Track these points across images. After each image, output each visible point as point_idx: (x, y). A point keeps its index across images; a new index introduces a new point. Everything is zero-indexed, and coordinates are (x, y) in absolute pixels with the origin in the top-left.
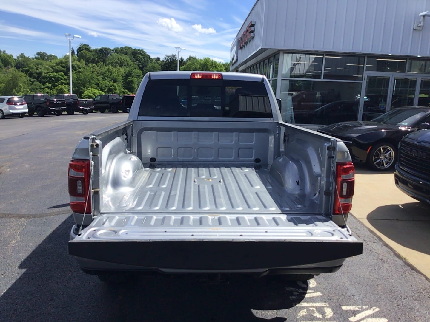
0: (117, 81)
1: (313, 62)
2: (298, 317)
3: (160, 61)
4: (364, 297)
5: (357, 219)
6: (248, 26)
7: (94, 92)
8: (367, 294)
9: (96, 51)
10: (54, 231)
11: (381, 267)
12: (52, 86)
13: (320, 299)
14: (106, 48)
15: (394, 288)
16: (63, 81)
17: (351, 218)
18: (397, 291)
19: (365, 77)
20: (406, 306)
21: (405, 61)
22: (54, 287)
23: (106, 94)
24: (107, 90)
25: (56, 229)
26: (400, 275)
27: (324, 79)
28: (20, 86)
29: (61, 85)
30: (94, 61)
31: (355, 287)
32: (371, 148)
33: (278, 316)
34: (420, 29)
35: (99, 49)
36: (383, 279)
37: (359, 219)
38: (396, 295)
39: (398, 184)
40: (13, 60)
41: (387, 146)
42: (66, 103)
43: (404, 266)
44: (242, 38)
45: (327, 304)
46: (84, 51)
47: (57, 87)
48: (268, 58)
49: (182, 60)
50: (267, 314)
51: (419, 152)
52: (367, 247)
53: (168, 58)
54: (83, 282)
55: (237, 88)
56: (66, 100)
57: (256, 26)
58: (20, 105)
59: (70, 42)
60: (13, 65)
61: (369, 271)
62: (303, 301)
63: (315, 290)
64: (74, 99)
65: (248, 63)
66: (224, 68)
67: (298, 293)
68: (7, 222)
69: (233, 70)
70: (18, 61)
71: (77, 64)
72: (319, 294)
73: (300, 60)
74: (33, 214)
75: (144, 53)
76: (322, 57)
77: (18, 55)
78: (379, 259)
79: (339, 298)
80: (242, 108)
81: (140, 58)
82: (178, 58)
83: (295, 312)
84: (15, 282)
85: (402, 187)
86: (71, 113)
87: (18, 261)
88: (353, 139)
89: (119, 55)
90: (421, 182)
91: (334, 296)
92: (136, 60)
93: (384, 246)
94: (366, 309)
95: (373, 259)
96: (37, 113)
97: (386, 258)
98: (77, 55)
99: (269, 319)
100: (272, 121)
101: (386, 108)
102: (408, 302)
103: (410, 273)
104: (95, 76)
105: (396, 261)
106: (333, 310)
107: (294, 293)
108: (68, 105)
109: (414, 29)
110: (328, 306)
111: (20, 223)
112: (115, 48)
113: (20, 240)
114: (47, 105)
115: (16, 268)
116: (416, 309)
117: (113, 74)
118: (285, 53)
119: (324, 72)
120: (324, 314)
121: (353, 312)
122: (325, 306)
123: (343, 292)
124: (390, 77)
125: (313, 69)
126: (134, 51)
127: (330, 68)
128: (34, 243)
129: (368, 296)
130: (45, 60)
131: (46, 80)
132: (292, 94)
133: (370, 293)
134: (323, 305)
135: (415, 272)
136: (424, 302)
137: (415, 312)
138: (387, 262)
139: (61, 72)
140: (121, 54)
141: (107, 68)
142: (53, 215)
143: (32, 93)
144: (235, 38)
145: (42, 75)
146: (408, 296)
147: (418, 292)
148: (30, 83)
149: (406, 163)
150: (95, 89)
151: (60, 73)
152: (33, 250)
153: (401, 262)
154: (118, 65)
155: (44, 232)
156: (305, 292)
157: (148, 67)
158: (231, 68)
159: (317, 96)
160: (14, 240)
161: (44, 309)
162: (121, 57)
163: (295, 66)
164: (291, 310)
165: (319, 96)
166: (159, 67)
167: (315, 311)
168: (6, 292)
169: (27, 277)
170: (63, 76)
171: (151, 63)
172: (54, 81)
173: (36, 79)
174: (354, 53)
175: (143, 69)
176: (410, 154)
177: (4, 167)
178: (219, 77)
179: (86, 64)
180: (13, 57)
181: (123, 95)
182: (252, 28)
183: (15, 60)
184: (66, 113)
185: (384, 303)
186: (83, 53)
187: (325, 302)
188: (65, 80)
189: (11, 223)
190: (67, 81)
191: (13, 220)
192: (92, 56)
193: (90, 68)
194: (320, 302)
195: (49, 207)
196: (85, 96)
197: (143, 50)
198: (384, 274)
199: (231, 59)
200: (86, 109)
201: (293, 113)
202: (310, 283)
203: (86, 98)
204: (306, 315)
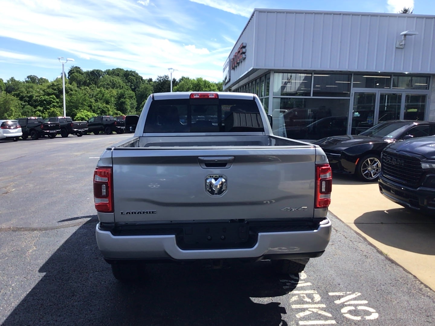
0: (109, 103)
1: (303, 81)
2: (290, 302)
3: (152, 82)
4: (348, 285)
5: (345, 223)
6: (239, 48)
7: (87, 114)
8: (351, 283)
9: (87, 73)
10: (66, 241)
11: (364, 262)
12: (44, 109)
13: (311, 288)
14: (97, 70)
15: (375, 277)
16: (55, 104)
17: (339, 223)
18: (377, 280)
19: (352, 93)
20: (384, 291)
21: (390, 77)
22: (73, 286)
23: (98, 116)
24: (99, 112)
25: (68, 239)
26: (381, 267)
27: (313, 96)
28: (11, 110)
29: (53, 108)
30: (85, 84)
31: (341, 278)
32: (359, 160)
33: (273, 302)
34: (402, 47)
35: (90, 71)
36: (366, 271)
37: (347, 223)
38: (376, 282)
39: (382, 191)
40: (4, 84)
41: (374, 158)
42: (60, 125)
43: (385, 260)
44: (234, 59)
45: (316, 291)
46: (75, 73)
47: (49, 110)
48: (260, 77)
49: (174, 80)
50: (264, 300)
51: (398, 160)
52: (352, 246)
53: (160, 79)
54: (99, 281)
55: (231, 106)
56: (60, 122)
57: (247, 48)
58: (14, 128)
59: (63, 65)
60: (3, 89)
61: (354, 265)
62: (295, 289)
63: (306, 281)
64: (68, 122)
65: (240, 83)
66: (217, 88)
67: (291, 284)
68: (21, 235)
69: (226, 90)
70: (9, 85)
71: (69, 87)
72: (309, 284)
73: (291, 78)
74: (44, 227)
75: (136, 74)
76: (311, 75)
77: (8, 79)
78: (363, 255)
79: (327, 287)
80: (236, 124)
81: (132, 79)
82: (171, 79)
83: (288, 298)
84: (38, 283)
85: (385, 193)
86: (65, 135)
87: (37, 266)
88: (341, 152)
89: (111, 76)
90: (402, 188)
91: (322, 285)
92: (128, 81)
93: (369, 245)
94: (349, 294)
95: (358, 256)
96: (31, 136)
97: (370, 254)
98: (68, 77)
99: (266, 304)
100: (264, 135)
101: (373, 122)
102: (386, 288)
103: (390, 266)
104: (87, 98)
105: (378, 257)
106: (321, 296)
107: (287, 284)
108: (63, 127)
109: (396, 48)
110: (316, 292)
111: (33, 235)
112: (107, 70)
113: (36, 249)
114: (42, 128)
115: (37, 272)
116: (393, 293)
117: (105, 96)
118: (275, 72)
119: (313, 90)
120: (313, 298)
121: (338, 296)
122: (314, 292)
123: (330, 282)
124: (376, 93)
125: (304, 87)
126: (126, 72)
127: (320, 86)
128: (49, 251)
129: (352, 284)
130: (35, 83)
131: (38, 104)
132: (284, 112)
133: (353, 282)
134: (313, 292)
135: (395, 265)
136: (400, 287)
137: (392, 295)
138: (370, 257)
139: (53, 95)
140: (113, 76)
141: (99, 90)
142: (63, 228)
143: (23, 116)
144: (227, 59)
145: (33, 98)
146: (387, 283)
147: (396, 280)
148: (21, 107)
149: (388, 171)
150: (88, 111)
151: (51, 96)
152: (49, 257)
153: (382, 257)
154: (109, 87)
155: (57, 242)
156: (297, 283)
157: (140, 88)
158: (224, 88)
159: (308, 113)
160: (31, 250)
161: (67, 302)
162: (113, 79)
163: (287, 84)
164: (284, 297)
165: (310, 113)
166: (152, 87)
167: (305, 297)
168: (30, 291)
169: (48, 279)
170: (54, 99)
171: (144, 84)
172: (45, 104)
173: (27, 102)
174: (341, 71)
175: (136, 90)
176: (391, 162)
177: (9, 187)
178: (215, 97)
179: (78, 87)
180: (3, 81)
181: (116, 116)
182: (243, 49)
183: (6, 84)
184: (60, 136)
185: (365, 289)
186: (75, 76)
187: (314, 290)
188: (57, 102)
189: (25, 236)
190: (59, 104)
191: (26, 233)
192: (84, 78)
193: (82, 90)
194: (310, 290)
195: (58, 221)
196: (77, 118)
197: (135, 71)
198: (366, 267)
199: (224, 79)
200: (81, 131)
201: (285, 130)
202: (301, 276)
203: (79, 120)
204: (297, 300)
